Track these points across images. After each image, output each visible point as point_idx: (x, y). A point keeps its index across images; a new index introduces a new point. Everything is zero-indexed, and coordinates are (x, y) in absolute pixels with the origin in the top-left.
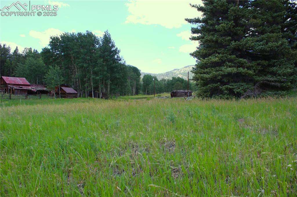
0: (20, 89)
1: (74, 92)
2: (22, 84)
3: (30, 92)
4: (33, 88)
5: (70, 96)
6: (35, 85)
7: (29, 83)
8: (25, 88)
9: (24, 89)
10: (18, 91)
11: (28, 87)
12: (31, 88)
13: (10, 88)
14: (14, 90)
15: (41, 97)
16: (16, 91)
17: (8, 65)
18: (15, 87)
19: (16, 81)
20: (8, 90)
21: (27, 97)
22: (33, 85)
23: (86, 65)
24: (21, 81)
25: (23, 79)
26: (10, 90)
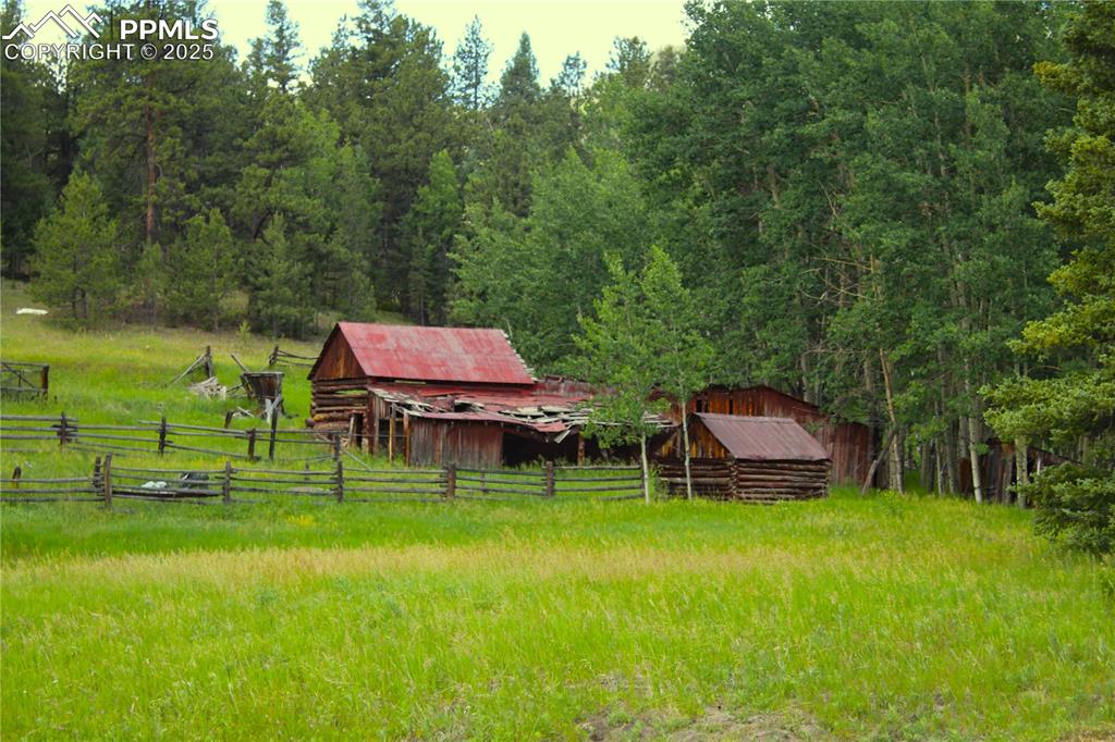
0: (448, 421)
2: (475, 377)
3: (520, 446)
4: (550, 414)
6: (572, 389)
7: (524, 372)
8: (486, 409)
9: (481, 422)
10: (436, 436)
11: (512, 401)
12: (533, 411)
13: (383, 410)
14: (406, 423)
15: (558, 485)
16: (421, 433)
17: (443, 203)
18: (418, 406)
19: (434, 355)
20: (372, 429)
21: (455, 487)
22: (557, 389)
23: (896, 243)
24: (467, 352)
25: (490, 343)
26: (384, 424)
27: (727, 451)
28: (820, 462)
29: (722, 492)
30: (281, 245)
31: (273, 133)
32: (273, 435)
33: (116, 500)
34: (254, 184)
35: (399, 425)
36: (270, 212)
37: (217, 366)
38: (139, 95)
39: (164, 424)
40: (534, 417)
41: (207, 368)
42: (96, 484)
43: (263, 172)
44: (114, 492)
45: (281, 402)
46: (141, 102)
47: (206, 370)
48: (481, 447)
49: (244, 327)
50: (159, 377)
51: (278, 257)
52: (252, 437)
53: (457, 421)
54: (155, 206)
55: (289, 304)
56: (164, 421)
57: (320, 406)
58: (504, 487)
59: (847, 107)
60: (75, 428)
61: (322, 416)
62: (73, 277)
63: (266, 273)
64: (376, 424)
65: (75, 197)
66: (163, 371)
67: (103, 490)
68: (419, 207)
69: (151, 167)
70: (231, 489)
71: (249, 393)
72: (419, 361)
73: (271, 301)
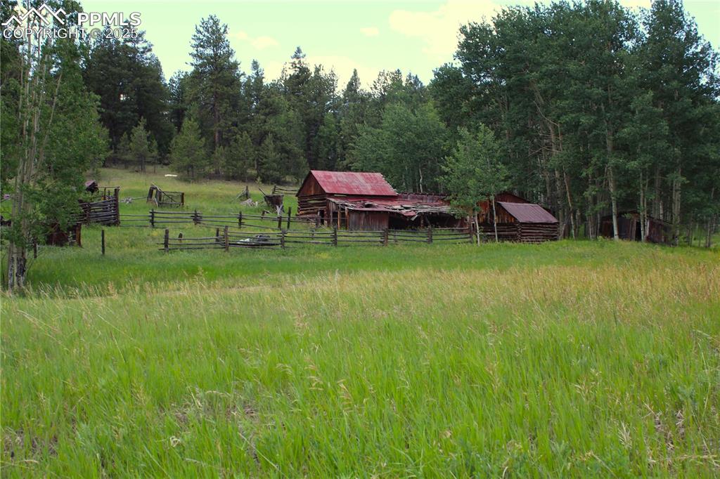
0: (365, 211)
1: (544, 220)
2: (372, 193)
3: (397, 222)
4: (407, 208)
5: (530, 234)
6: (413, 198)
7: (392, 191)
8: (380, 206)
9: (380, 212)
10: (360, 219)
11: (389, 203)
12: (399, 207)
13: (334, 207)
14: (346, 213)
15: (434, 237)
16: (353, 217)
17: (331, 132)
18: (351, 205)
19: (353, 184)
20: (329, 216)
21: (388, 239)
22: (407, 198)
23: (587, 121)
24: (367, 183)
25: (376, 179)
26: (335, 214)
27: (515, 219)
28: (555, 224)
29: (512, 238)
30: (271, 146)
31: (267, 102)
32: (289, 219)
33: (231, 248)
34: (259, 122)
35: (343, 214)
36: (266, 133)
37: (251, 194)
38: (212, 87)
39: (241, 215)
40: (400, 210)
41: (247, 194)
42: (217, 240)
43: (263, 117)
44: (230, 244)
45: (283, 207)
46: (212, 89)
47: (247, 196)
48: (379, 223)
49: (259, 179)
50: (227, 199)
51: (270, 151)
52: (280, 220)
53: (369, 211)
54: (219, 132)
55: (275, 170)
56: (240, 213)
57: (302, 208)
58: (408, 238)
59: (553, 62)
60: (201, 217)
61: (303, 212)
62: (188, 160)
63: (266, 157)
64: (331, 214)
65: (188, 127)
66: (228, 196)
67: (223, 243)
68: (321, 134)
69: (217, 116)
70: (286, 242)
71: (268, 204)
72: (347, 186)
73: (268, 169)
